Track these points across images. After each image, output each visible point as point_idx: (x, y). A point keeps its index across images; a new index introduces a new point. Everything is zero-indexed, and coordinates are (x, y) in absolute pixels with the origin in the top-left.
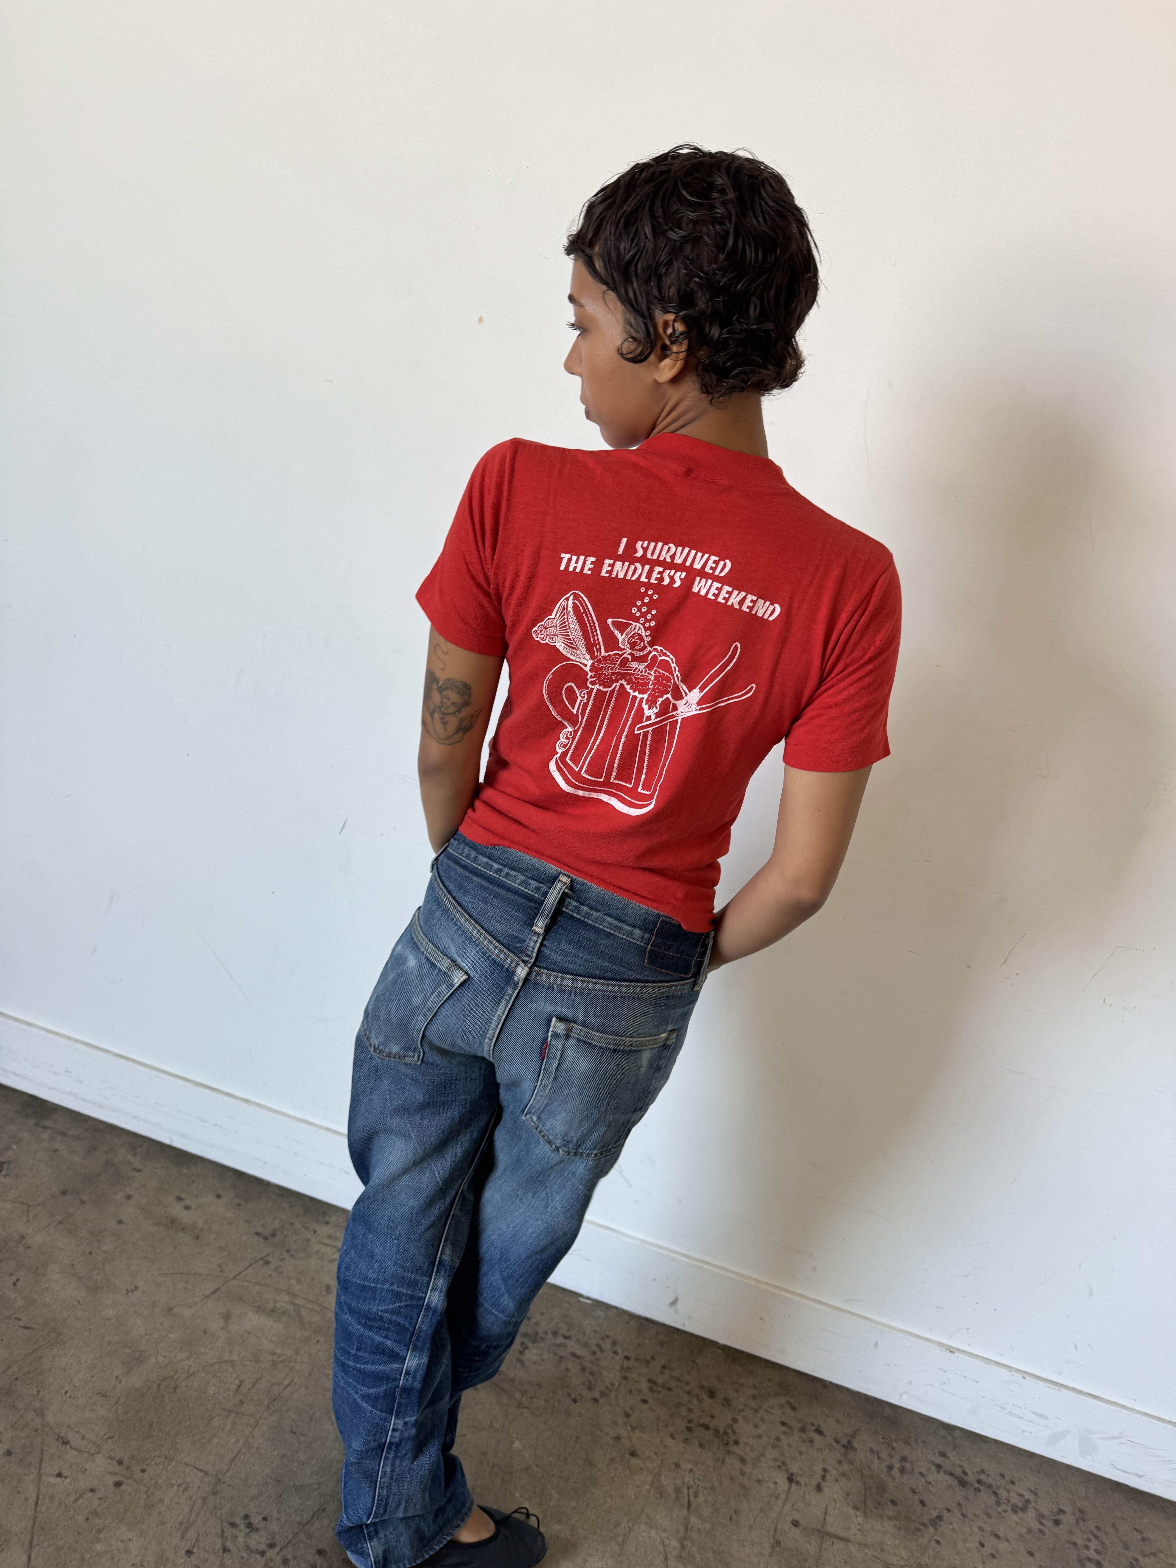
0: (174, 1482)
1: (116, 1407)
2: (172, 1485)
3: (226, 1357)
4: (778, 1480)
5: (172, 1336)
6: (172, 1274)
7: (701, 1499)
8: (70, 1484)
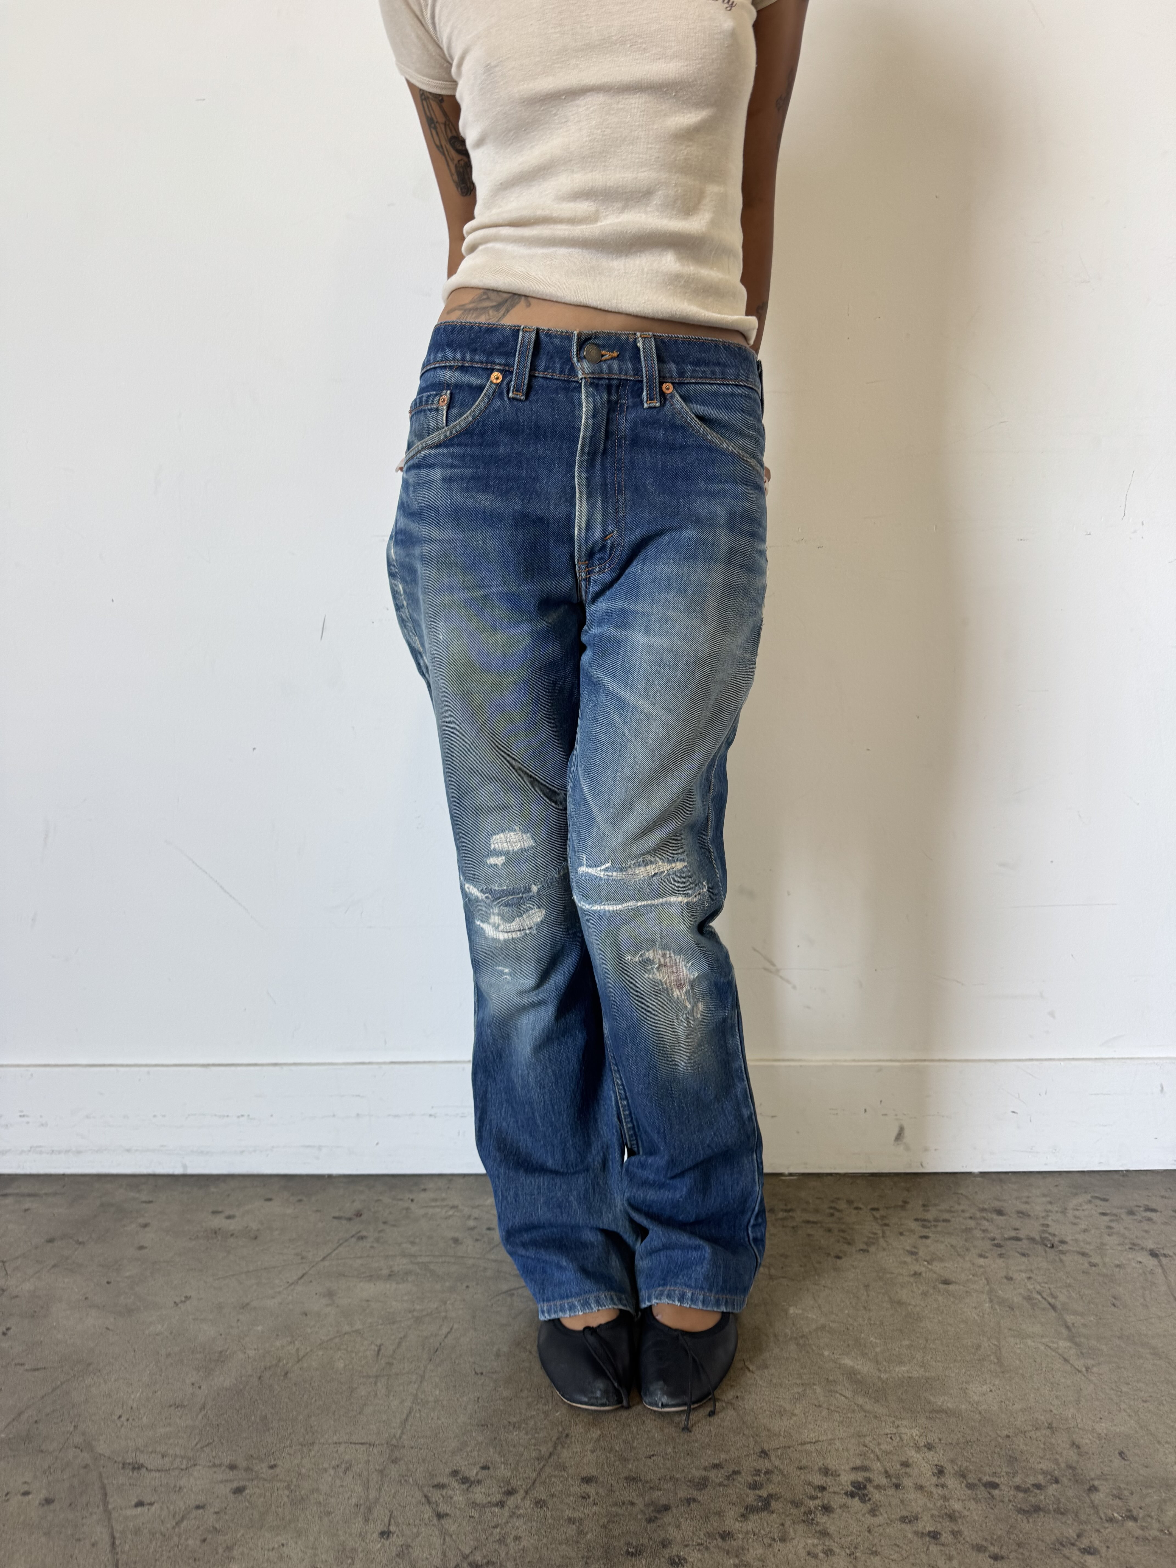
0: (326, 1465)
1: (203, 1413)
2: (326, 1470)
3: (347, 1328)
4: (1140, 1259)
5: (260, 1328)
6: (233, 1275)
7: (1062, 1298)
8: (161, 1508)
